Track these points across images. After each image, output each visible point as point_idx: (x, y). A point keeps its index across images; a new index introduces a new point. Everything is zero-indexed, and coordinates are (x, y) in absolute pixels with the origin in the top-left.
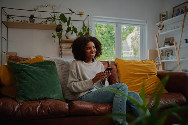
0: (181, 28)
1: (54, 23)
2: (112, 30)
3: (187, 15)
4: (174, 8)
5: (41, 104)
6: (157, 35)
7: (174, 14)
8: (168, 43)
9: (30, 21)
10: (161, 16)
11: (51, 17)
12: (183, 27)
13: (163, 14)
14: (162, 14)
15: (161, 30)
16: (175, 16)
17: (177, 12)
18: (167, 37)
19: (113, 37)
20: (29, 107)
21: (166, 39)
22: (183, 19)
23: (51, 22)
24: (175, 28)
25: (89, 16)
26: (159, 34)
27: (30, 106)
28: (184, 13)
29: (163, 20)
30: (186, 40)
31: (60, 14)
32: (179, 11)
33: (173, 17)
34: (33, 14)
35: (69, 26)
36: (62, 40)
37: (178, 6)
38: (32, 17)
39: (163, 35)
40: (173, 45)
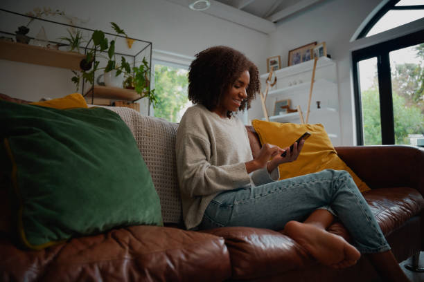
0: (310, 82)
1: (76, 50)
2: (161, 92)
3: (318, 61)
4: (290, 52)
5: (127, 248)
6: (265, 94)
7: (291, 61)
8: (286, 109)
9: (18, 40)
10: (270, 63)
11: (71, 38)
12: (313, 81)
13: (273, 59)
14: (271, 60)
15: (272, 85)
16: (292, 65)
17: (295, 58)
18: (279, 100)
19: (163, 104)
20: (88, 269)
21: (277, 103)
22: (312, 68)
23: (70, 49)
24: (296, 84)
25: (151, 43)
26: (270, 93)
27: (92, 266)
28: (312, 58)
29: (275, 69)
30: (318, 103)
31: (93, 32)
32: (299, 57)
33: (289, 65)
34: (25, 26)
35: (113, 59)
36: (93, 89)
37: (296, 49)
38: (23, 31)
39: (272, 96)
40: (296, 111)
